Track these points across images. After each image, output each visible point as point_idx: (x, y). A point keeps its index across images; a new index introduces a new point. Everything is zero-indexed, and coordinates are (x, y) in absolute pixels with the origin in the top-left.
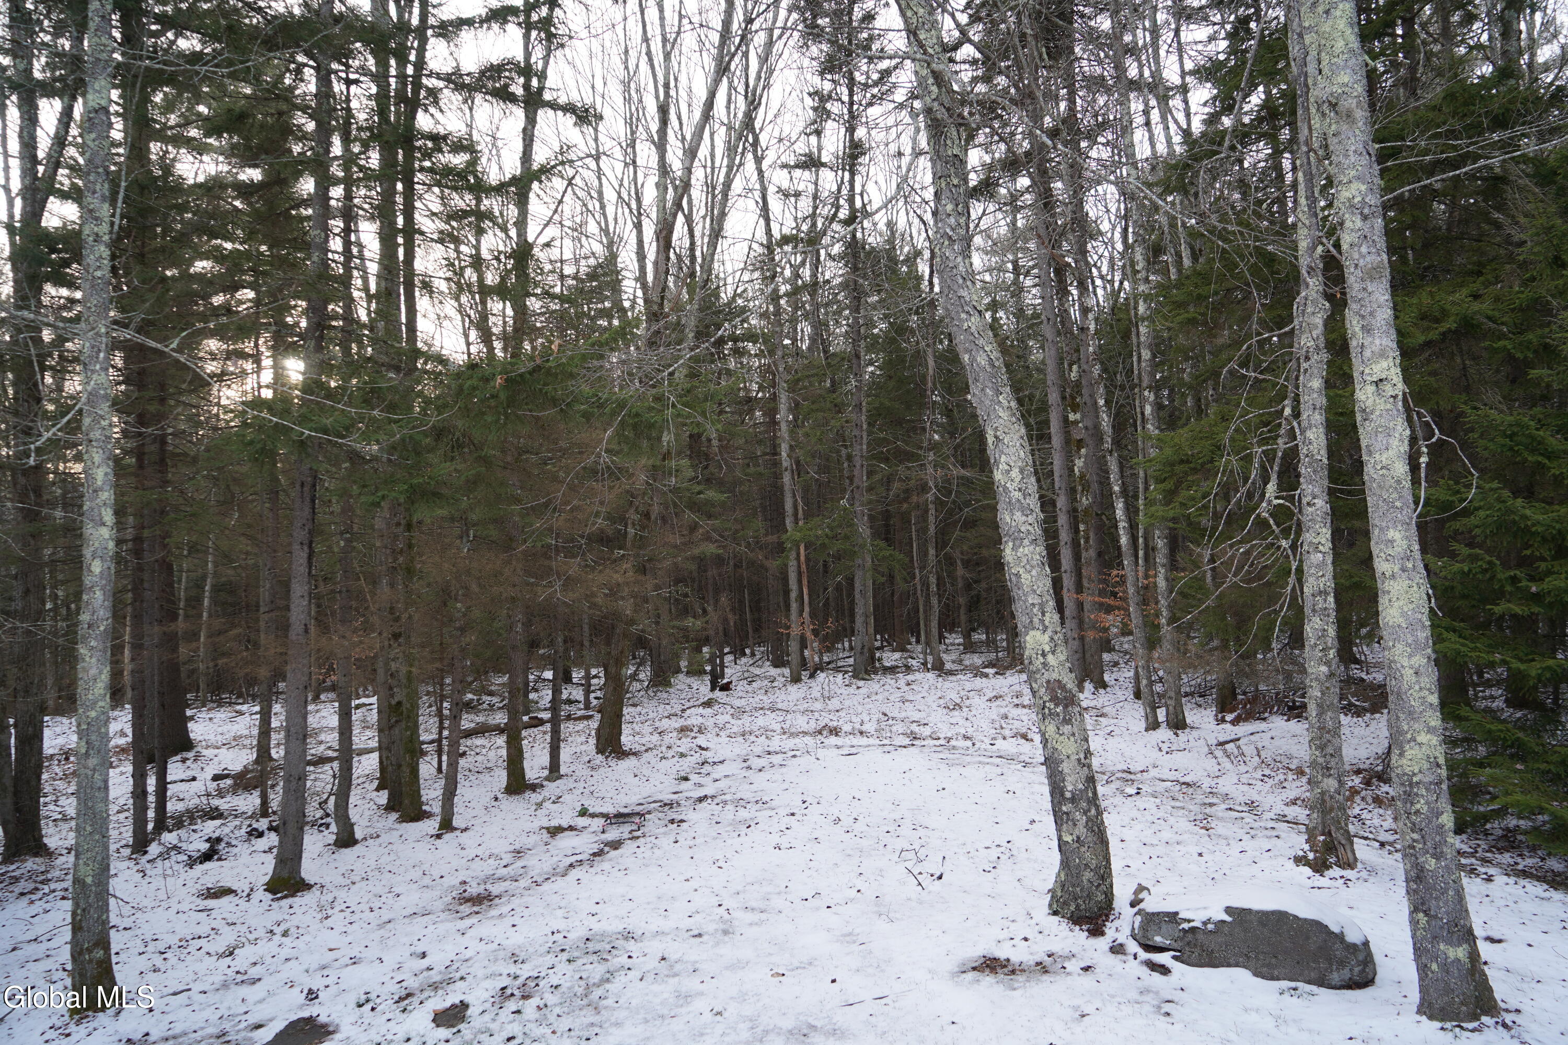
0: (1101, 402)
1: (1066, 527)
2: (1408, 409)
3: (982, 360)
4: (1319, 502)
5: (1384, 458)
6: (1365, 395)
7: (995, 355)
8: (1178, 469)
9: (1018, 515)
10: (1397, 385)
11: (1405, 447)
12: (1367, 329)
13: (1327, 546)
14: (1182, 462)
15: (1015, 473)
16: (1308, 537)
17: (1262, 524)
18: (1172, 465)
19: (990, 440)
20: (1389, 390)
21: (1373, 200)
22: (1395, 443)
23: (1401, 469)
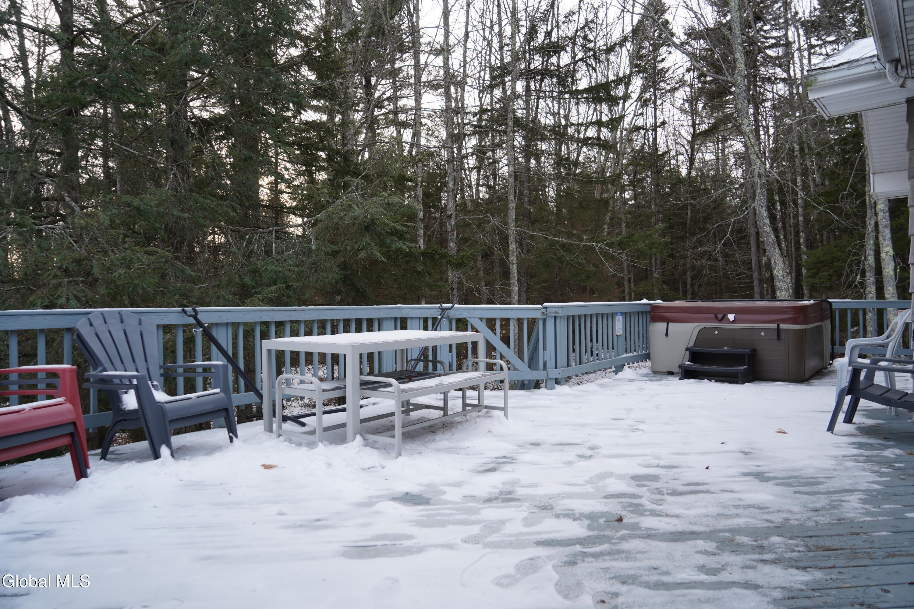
0: (782, 237)
1: (758, 285)
2: (894, 258)
3: (771, 240)
4: (872, 279)
5: (887, 270)
6: (883, 255)
7: (774, 238)
8: (818, 265)
9: (781, 283)
10: (891, 252)
11: (893, 268)
12: (884, 240)
13: (874, 292)
14: (820, 262)
15: (780, 272)
16: (868, 289)
17: (856, 286)
18: (816, 264)
19: (773, 262)
20: (889, 254)
21: (886, 209)
22: (890, 267)
23: (892, 273)
